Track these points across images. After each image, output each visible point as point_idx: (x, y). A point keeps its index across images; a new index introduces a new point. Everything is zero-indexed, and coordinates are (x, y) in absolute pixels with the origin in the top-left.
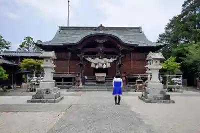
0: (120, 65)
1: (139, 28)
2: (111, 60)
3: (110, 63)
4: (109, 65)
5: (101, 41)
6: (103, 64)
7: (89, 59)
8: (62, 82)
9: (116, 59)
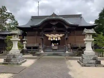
0: (67, 39)
1: (80, 15)
2: (61, 35)
3: (60, 37)
4: (59, 39)
5: (54, 24)
6: (56, 38)
7: (47, 35)
8: (32, 49)
9: (64, 35)
